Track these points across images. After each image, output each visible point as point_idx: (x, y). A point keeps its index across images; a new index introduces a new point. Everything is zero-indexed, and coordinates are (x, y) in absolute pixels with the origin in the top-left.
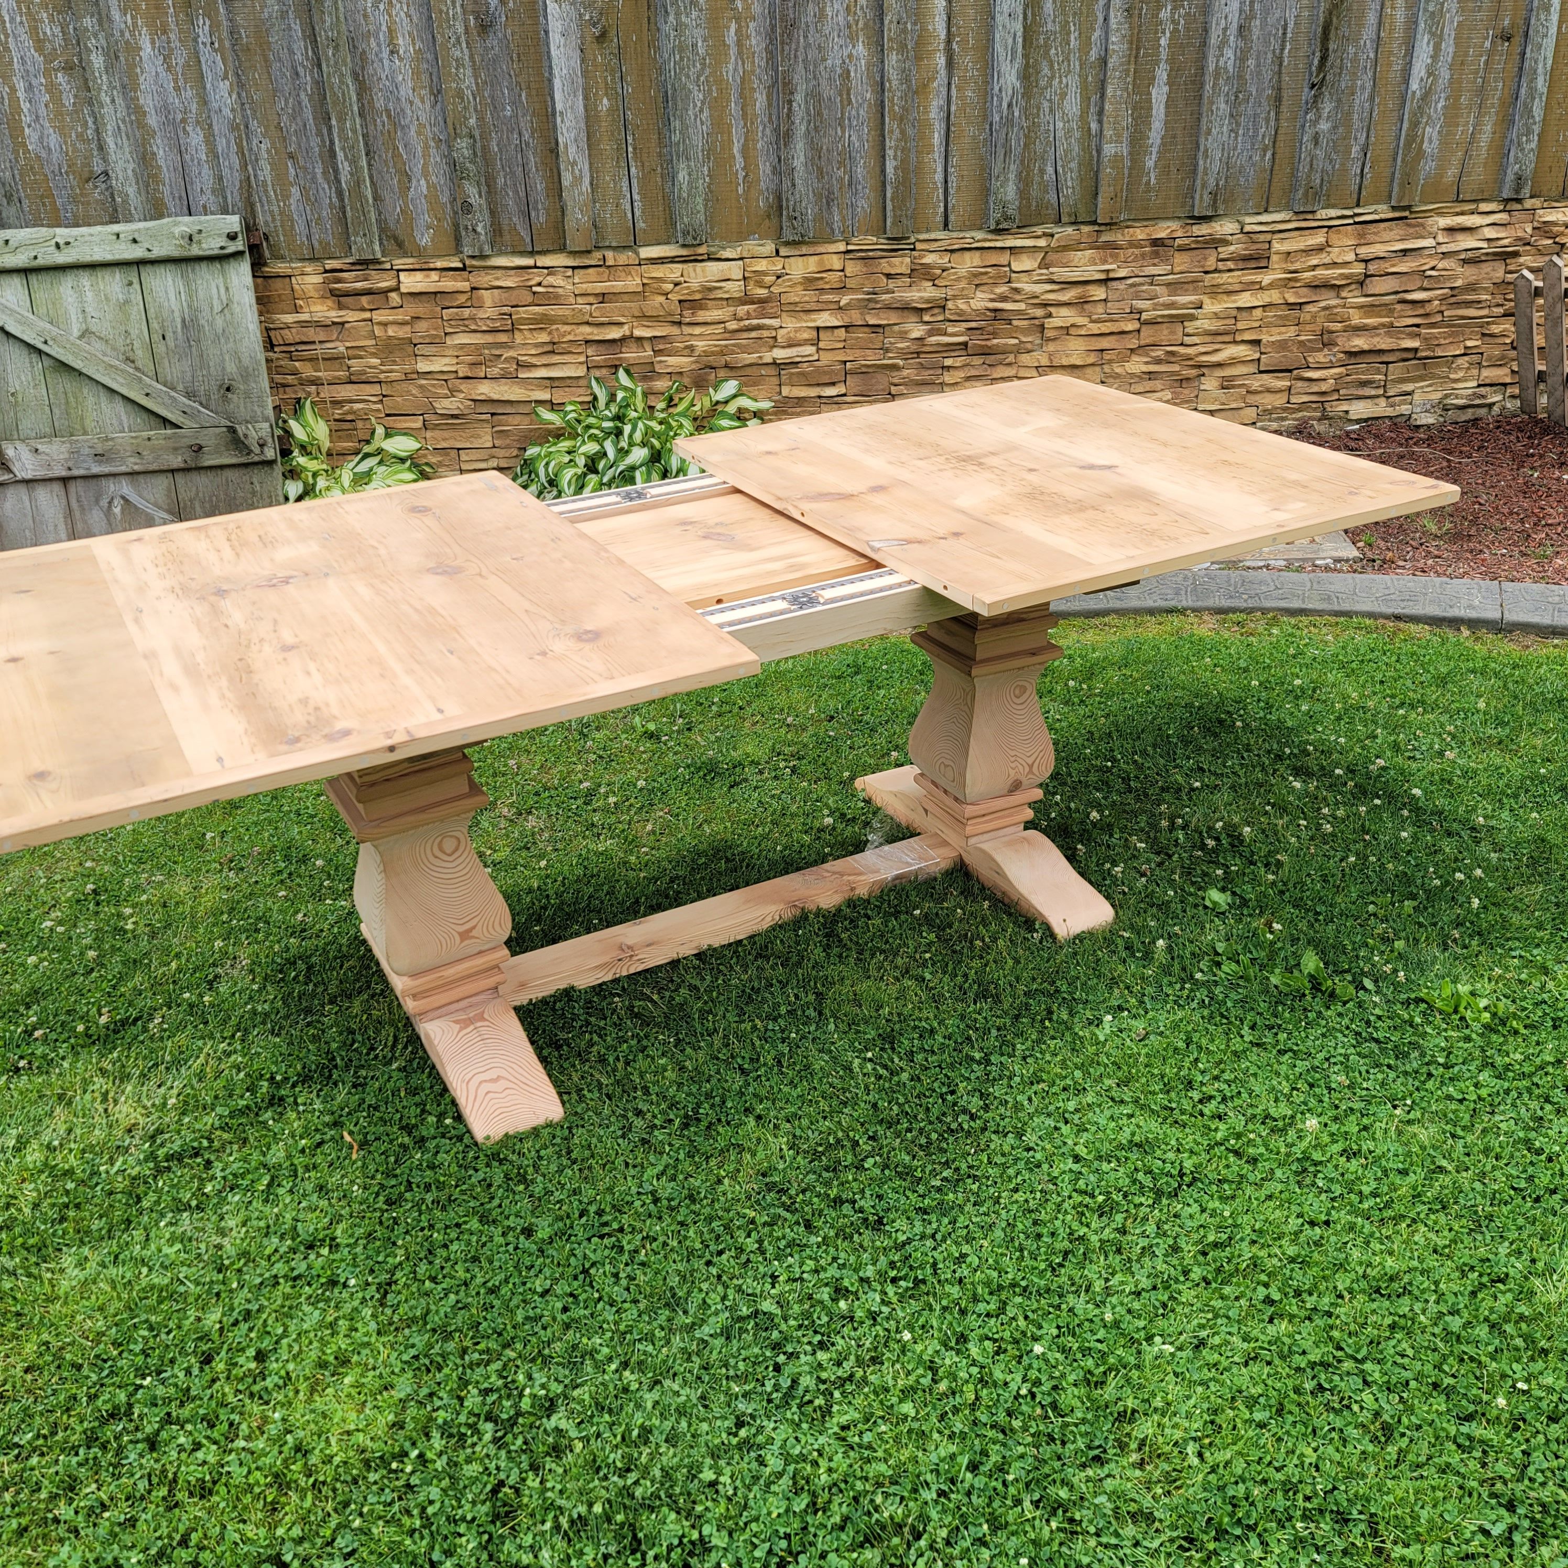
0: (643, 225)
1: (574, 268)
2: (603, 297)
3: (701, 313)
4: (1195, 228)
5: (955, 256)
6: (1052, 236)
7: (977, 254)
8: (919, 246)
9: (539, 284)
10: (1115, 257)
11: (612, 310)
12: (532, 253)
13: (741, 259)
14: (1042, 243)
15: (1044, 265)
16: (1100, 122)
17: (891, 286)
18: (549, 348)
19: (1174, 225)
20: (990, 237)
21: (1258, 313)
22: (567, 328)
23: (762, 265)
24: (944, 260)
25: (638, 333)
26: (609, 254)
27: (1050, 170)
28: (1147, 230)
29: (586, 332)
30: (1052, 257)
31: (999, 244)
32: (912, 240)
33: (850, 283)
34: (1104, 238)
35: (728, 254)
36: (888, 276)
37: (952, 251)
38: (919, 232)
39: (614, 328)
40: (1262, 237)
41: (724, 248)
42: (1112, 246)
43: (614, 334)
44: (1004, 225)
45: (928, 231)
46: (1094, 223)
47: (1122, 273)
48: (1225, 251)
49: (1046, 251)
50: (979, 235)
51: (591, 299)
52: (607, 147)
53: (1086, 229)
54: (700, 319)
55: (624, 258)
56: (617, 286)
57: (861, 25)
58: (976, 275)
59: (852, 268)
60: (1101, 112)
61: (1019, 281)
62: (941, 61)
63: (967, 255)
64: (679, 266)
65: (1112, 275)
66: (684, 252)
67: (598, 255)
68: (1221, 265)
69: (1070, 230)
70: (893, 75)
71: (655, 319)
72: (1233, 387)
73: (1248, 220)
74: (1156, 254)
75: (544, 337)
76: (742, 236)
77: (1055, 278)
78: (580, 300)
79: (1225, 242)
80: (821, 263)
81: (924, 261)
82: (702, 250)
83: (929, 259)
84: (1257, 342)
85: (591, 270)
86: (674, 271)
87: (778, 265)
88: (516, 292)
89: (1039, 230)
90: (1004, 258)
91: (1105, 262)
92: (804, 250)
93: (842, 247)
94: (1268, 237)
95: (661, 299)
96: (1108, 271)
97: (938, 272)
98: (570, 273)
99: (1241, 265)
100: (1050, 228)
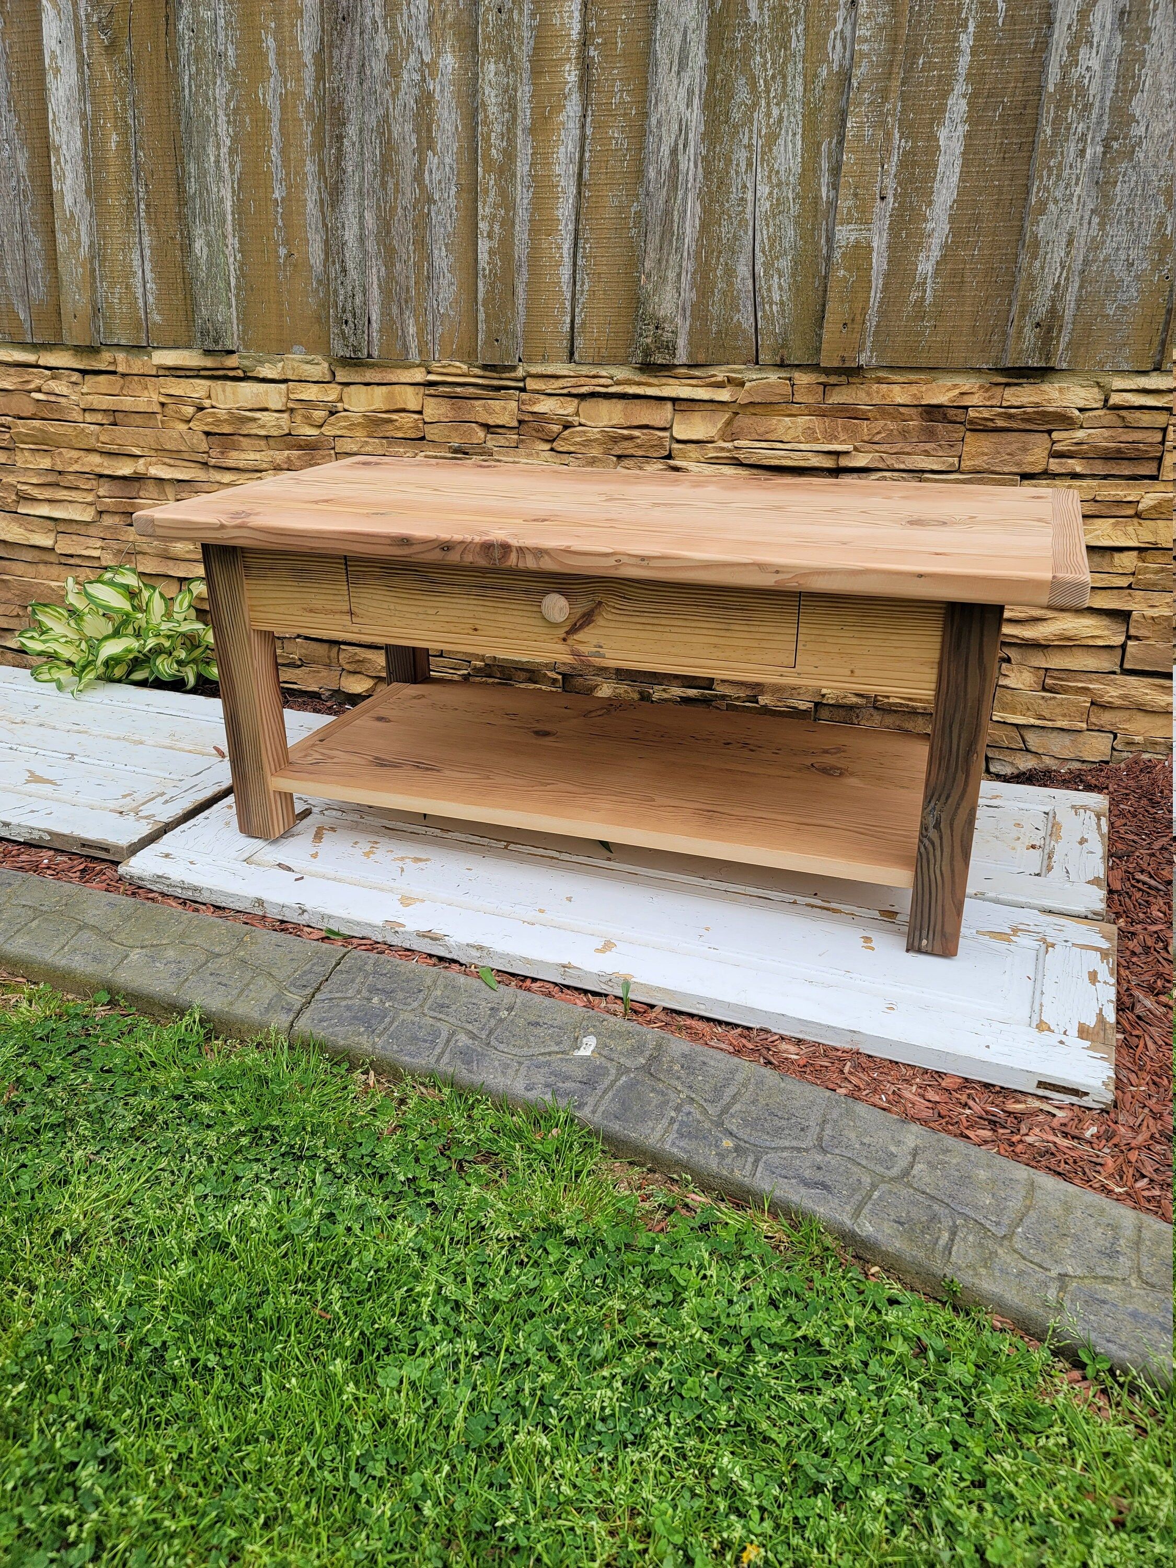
0: (157, 318)
1: (84, 372)
2: (115, 417)
3: (234, 454)
4: (1008, 392)
5: (586, 405)
6: (742, 384)
7: (620, 405)
8: (531, 384)
9: (39, 390)
10: (853, 434)
11: (123, 436)
12: (35, 347)
13: (285, 381)
14: (724, 395)
15: (729, 432)
16: (835, 186)
17: (489, 444)
18: (51, 478)
19: (967, 383)
20: (638, 378)
21: (1128, 561)
22: (75, 454)
23: (311, 393)
24: (567, 408)
25: (154, 471)
26: (121, 356)
27: (743, 270)
28: (914, 389)
29: (95, 462)
30: (744, 421)
31: (650, 391)
32: (520, 373)
33: (432, 433)
34: (837, 397)
35: (266, 371)
36: (487, 427)
37: (582, 397)
38: (530, 361)
39: (129, 461)
40: (1146, 419)
41: (261, 362)
42: (851, 413)
43: (125, 469)
44: (659, 359)
45: (545, 359)
46: (815, 368)
47: (861, 461)
48: (1065, 439)
49: (736, 409)
50: (621, 373)
51: (99, 418)
52: (115, 201)
53: (803, 379)
54: (231, 463)
55: (138, 364)
56: (127, 403)
57: (450, 17)
58: (616, 440)
59: (434, 409)
60: (836, 171)
61: (685, 458)
62: (571, 74)
63: (604, 407)
64: (207, 383)
65: (844, 462)
66: (208, 362)
67: (106, 356)
68: (1055, 465)
69: (773, 377)
70: (491, 97)
71: (176, 454)
72: (1065, 690)
73: (1118, 383)
74: (931, 435)
75: (45, 463)
76: (282, 348)
77: (741, 456)
78: (89, 417)
79: (1064, 420)
80: (390, 397)
81: (536, 409)
82: (232, 361)
83: (545, 406)
84: (1123, 616)
85: (102, 378)
86: (197, 389)
87: (332, 393)
88: (16, 397)
89: (720, 374)
90: (663, 415)
91: (833, 438)
92: (370, 376)
93: (419, 375)
94: (1161, 419)
95: (183, 427)
96: (838, 454)
97: (556, 428)
98: (76, 377)
99: (1100, 468)
100: (738, 371)
